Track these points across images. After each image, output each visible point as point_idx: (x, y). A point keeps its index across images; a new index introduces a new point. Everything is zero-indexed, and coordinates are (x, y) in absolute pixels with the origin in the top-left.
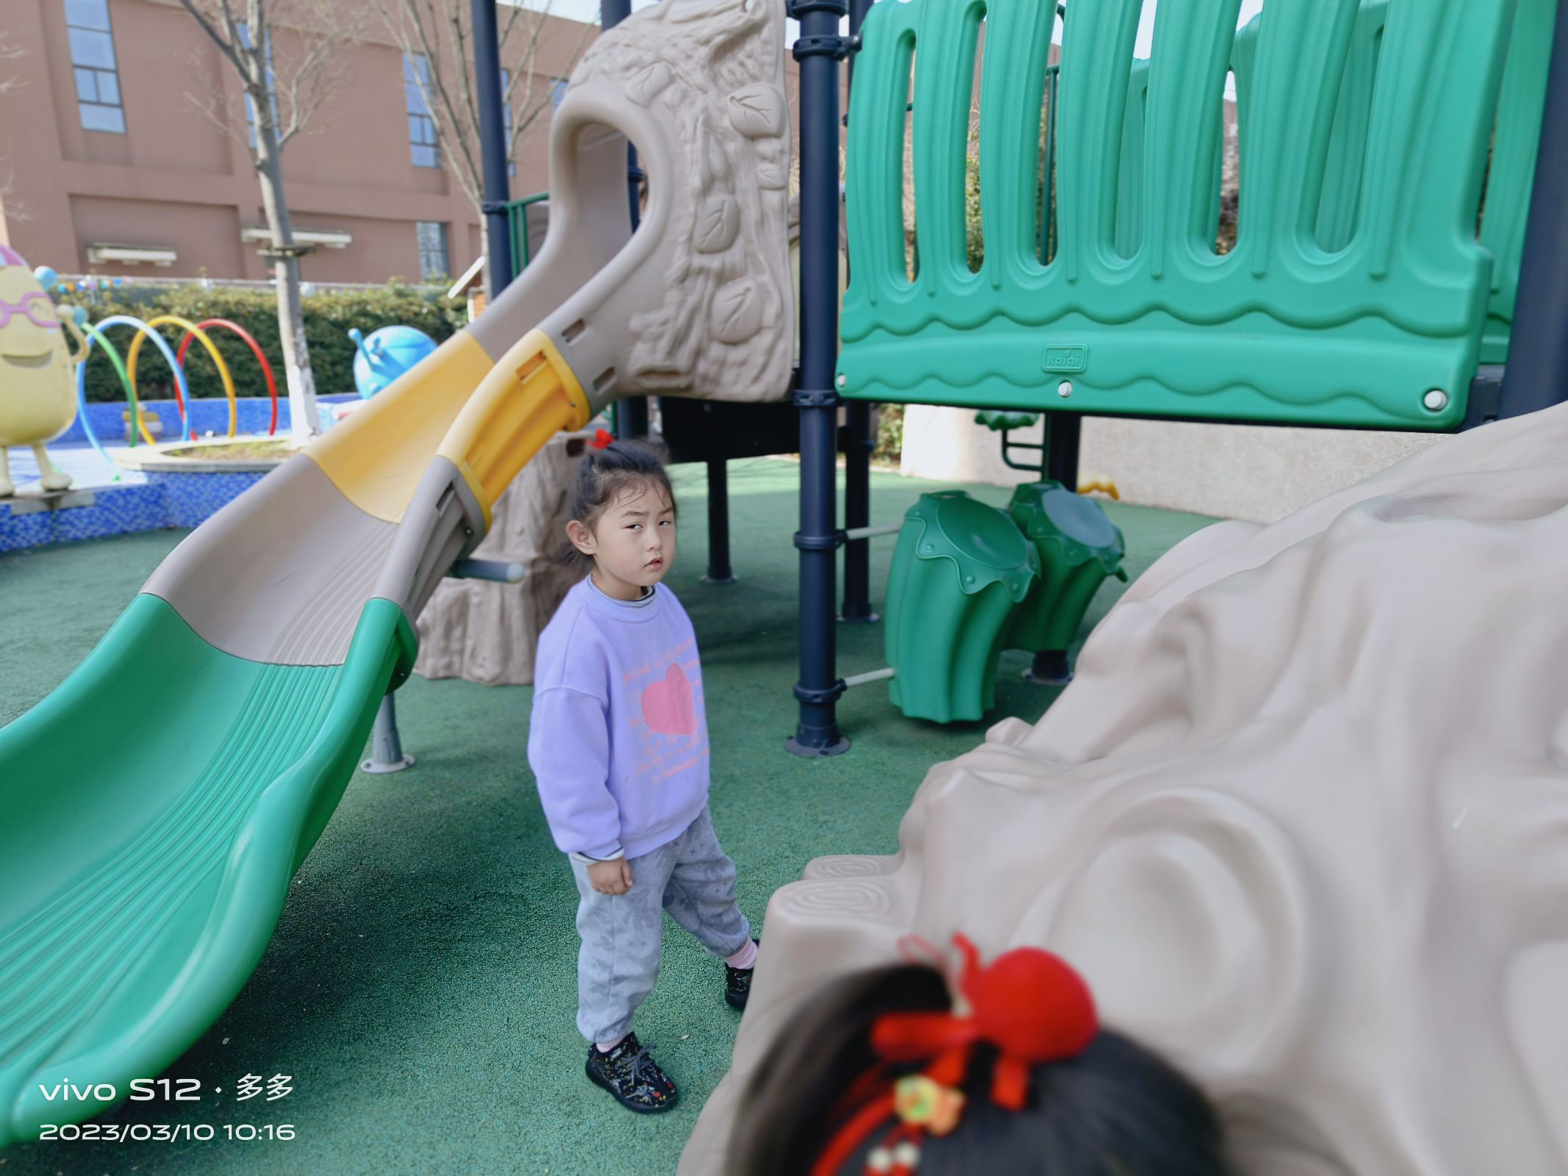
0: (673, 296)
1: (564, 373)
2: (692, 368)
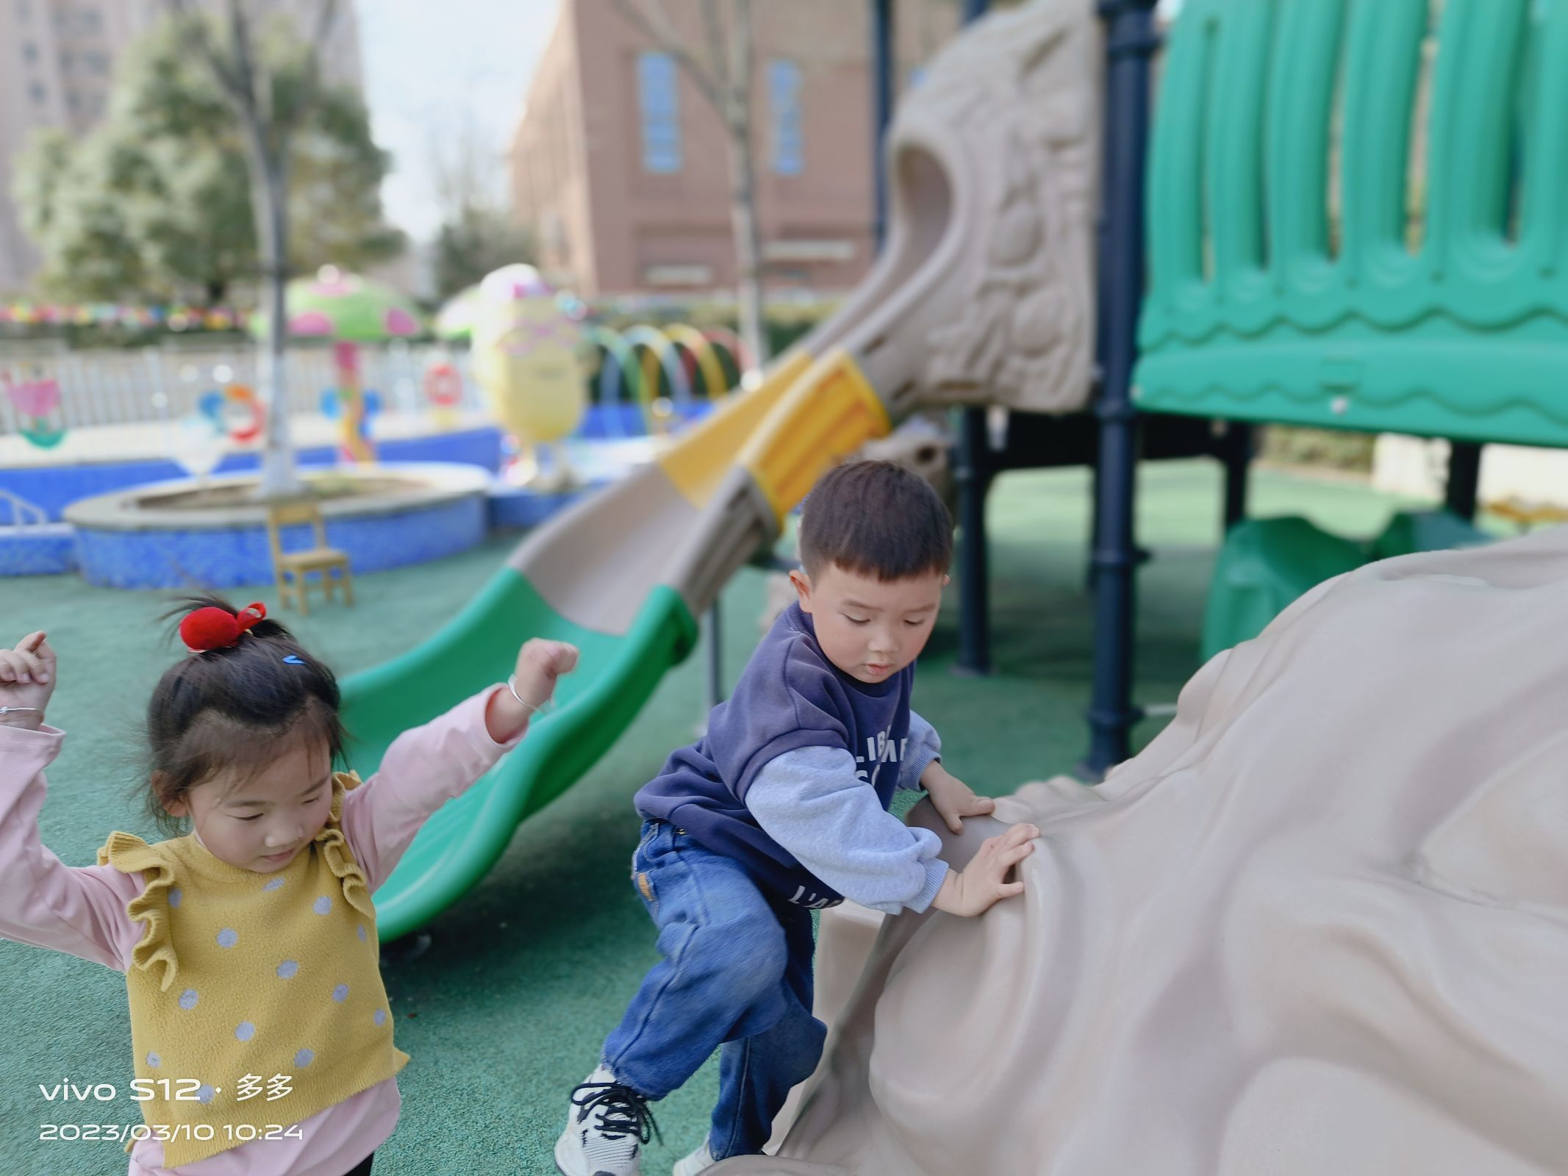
0: (972, 310)
1: (863, 388)
2: (991, 380)
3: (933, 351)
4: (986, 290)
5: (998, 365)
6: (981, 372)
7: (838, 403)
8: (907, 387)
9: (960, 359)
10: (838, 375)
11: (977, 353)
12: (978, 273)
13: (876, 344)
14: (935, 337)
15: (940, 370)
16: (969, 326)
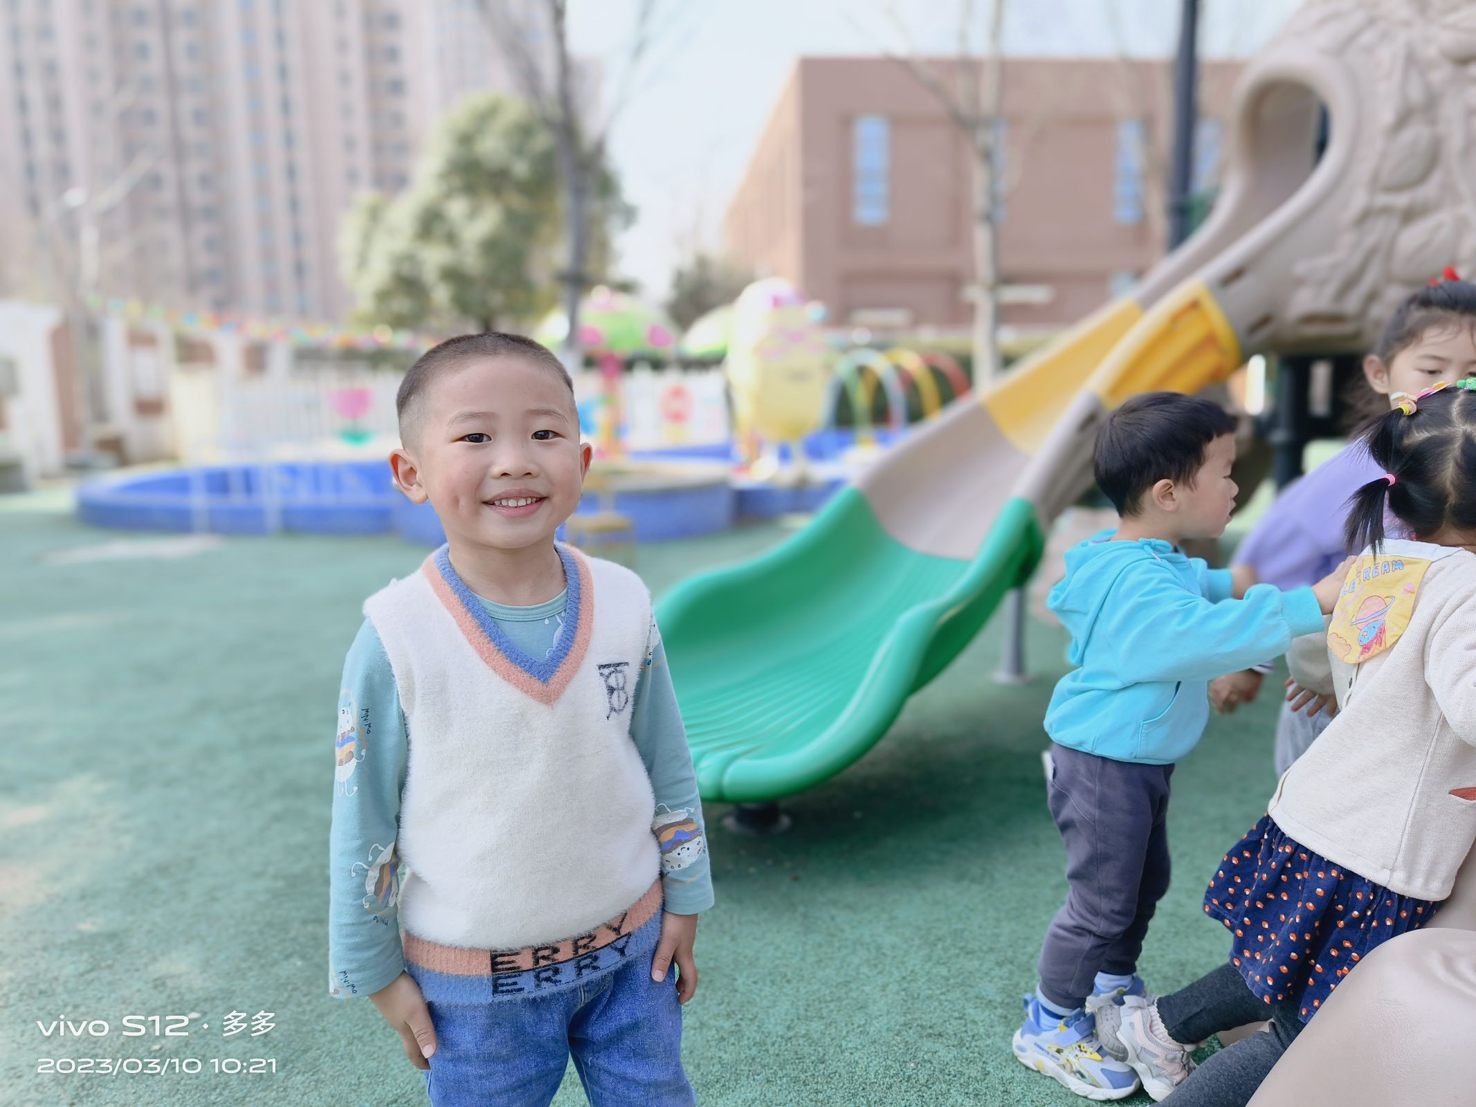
0: (1347, 239)
1: (1216, 319)
2: (1362, 313)
3: (1299, 282)
4: (1365, 217)
5: (1372, 297)
6: (1351, 304)
7: (1190, 335)
8: (1265, 321)
9: (1331, 289)
10: (1194, 305)
11: (1349, 284)
12: (1358, 200)
13: (1236, 274)
14: (1301, 268)
15: (1304, 302)
16: (1345, 254)
